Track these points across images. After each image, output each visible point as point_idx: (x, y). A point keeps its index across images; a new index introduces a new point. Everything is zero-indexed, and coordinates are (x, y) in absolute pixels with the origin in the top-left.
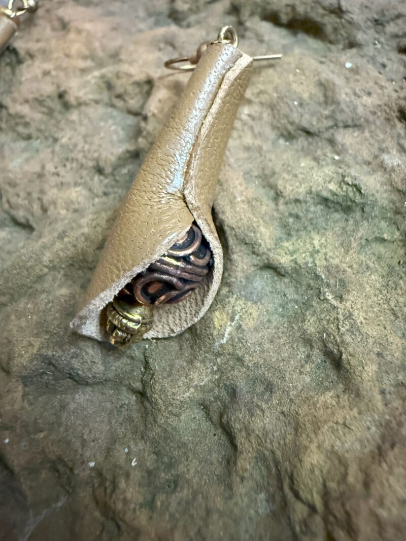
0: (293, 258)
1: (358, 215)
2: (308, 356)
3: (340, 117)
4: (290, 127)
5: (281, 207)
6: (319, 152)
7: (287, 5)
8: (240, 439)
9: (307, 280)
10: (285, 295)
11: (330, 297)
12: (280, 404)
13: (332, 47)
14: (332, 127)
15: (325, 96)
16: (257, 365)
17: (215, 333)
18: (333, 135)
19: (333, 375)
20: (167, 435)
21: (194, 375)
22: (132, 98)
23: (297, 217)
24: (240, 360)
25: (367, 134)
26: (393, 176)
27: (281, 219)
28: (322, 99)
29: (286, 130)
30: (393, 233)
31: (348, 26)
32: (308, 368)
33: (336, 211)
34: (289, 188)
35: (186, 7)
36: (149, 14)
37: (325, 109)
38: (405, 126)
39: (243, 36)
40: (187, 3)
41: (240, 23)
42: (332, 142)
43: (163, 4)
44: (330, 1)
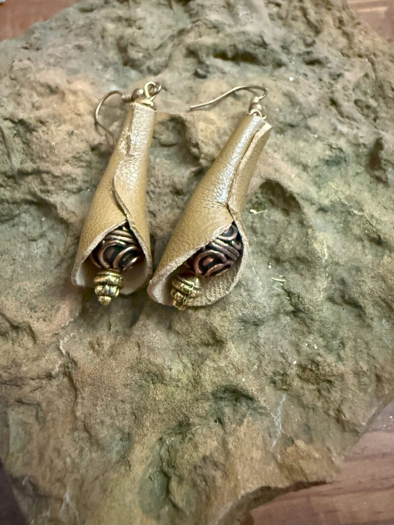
0: (329, 200)
1: (344, 164)
2: (363, 246)
3: (305, 112)
4: (280, 125)
6: (305, 136)
7: (231, 46)
8: (362, 301)
9: (339, 208)
10: (332, 222)
11: (356, 212)
12: (368, 274)
13: (265, 68)
14: (302, 119)
15: (291, 101)
16: (346, 262)
17: (320, 255)
18: (306, 124)
19: (380, 249)
20: (323, 323)
21: (319, 284)
22: (162, 135)
23: (319, 176)
24: (337, 264)
25: (321, 118)
26: (349, 138)
27: (312, 180)
28: (290, 104)
29: (279, 127)
30: (360, 168)
31: (271, 53)
32: (367, 251)
33: (333, 165)
34: (309, 161)
35: (141, 55)
36: (106, 66)
37: (295, 109)
38: (336, 108)
39: (208, 72)
40: (139, 52)
41: (201, 63)
42: (308, 128)
43: (113, 55)
44: (257, 39)
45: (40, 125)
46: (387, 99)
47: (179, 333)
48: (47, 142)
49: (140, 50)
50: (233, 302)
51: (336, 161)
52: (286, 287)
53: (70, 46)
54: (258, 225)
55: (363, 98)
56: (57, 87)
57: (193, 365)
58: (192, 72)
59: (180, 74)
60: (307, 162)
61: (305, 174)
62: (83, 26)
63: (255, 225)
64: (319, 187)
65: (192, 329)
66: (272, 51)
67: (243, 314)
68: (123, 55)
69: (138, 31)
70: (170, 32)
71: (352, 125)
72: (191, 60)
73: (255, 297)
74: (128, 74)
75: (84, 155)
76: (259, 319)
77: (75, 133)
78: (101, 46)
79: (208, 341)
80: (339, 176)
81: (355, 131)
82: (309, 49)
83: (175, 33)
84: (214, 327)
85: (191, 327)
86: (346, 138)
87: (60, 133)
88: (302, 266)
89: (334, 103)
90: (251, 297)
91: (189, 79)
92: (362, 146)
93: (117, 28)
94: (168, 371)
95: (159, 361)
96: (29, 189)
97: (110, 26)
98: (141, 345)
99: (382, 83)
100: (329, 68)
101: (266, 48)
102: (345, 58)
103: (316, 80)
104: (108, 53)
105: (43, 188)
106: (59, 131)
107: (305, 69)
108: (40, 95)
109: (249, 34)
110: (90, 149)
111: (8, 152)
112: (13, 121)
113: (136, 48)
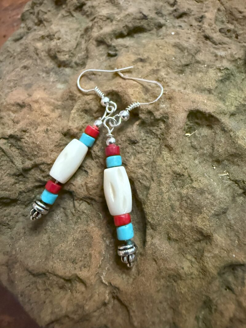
0: (234, 106)
1: (232, 77)
3: (192, 52)
4: (180, 68)
5: (215, 93)
6: (199, 69)
9: (242, 109)
14: (192, 58)
15: (180, 49)
18: (195, 59)
23: (221, 93)
26: (228, 58)
27: (218, 98)
28: (179, 51)
33: (226, 81)
34: (210, 85)
35: (67, 56)
36: (48, 73)
37: (184, 53)
38: (210, 40)
39: (116, 50)
40: (66, 55)
41: (109, 46)
42: (198, 62)
43: (49, 64)
44: (139, 15)
45: (24, 133)
46: (239, 20)
47: (177, 240)
48: (34, 143)
49: (65, 53)
50: (204, 206)
51: (227, 78)
52: (232, 178)
53: (19, 69)
54: (195, 143)
55: (223, 26)
56: (23, 103)
57: (196, 258)
58: (106, 55)
59: (99, 60)
60: (209, 86)
61: (211, 95)
62: (21, 52)
63: (193, 144)
64: (224, 100)
65: (185, 234)
66: (152, 19)
67: (215, 211)
68: (56, 60)
69: (58, 41)
70: (79, 33)
71: (225, 48)
72: (102, 48)
73: (217, 195)
74: (64, 72)
75: (61, 141)
76: (225, 209)
77: (49, 130)
78: (38, 61)
79: (199, 238)
80: (232, 87)
81: (229, 51)
82: (175, 8)
83: (83, 32)
84: (200, 228)
85: (183, 233)
86: (226, 59)
87: (39, 133)
88: (236, 160)
89: (207, 38)
90: (214, 197)
91: (106, 61)
92: (238, 60)
93: (44, 44)
94: (182, 270)
95: (172, 265)
96: (35, 179)
97: (39, 45)
98: (156, 259)
99: (231, 10)
100: (193, 15)
101: (147, 19)
102: (200, 4)
103: (189, 27)
104: (45, 63)
105: (44, 174)
106: (38, 132)
107: (178, 22)
108: (14, 112)
109: (132, 14)
110: (63, 136)
111: (11, 159)
112: (5, 138)
113: (62, 53)
